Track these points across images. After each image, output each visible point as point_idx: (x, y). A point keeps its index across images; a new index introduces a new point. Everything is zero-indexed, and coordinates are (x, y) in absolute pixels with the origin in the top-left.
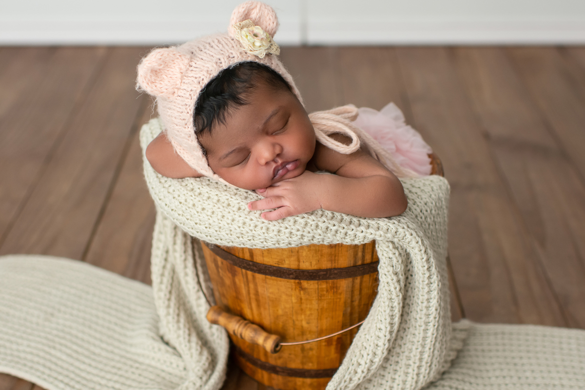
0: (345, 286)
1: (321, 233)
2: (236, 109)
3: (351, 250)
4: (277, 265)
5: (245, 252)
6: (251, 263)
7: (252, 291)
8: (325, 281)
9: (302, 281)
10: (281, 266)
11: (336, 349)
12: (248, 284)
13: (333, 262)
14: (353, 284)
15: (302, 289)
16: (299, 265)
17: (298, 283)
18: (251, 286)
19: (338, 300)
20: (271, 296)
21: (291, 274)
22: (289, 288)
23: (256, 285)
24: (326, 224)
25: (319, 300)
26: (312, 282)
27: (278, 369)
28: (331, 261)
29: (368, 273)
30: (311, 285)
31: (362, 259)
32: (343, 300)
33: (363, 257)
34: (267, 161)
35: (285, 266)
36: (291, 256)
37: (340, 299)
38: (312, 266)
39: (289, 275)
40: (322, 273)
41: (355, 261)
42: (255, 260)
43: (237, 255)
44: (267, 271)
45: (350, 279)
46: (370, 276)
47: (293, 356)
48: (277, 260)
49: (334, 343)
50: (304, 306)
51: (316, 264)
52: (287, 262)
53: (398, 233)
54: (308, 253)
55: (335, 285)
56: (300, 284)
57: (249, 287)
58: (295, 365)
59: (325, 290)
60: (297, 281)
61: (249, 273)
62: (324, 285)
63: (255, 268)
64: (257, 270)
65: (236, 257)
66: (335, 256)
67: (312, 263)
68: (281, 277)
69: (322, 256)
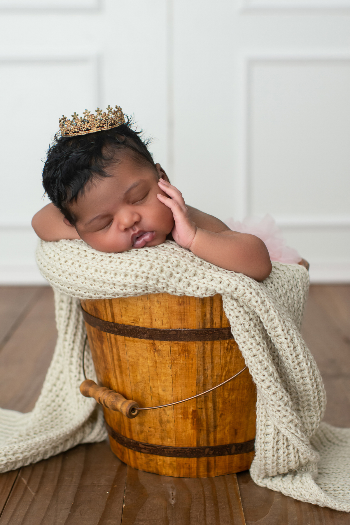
0: (196, 350)
1: (165, 277)
2: (101, 180)
3: (199, 310)
4: (133, 324)
5: (108, 313)
6: (112, 324)
7: (116, 357)
8: (176, 342)
9: (155, 341)
10: (136, 325)
11: (193, 423)
12: (112, 350)
13: (183, 321)
14: (204, 349)
15: (156, 350)
16: (151, 324)
17: (152, 343)
18: (115, 350)
19: (191, 366)
20: (131, 359)
21: (145, 333)
22: (145, 349)
23: (118, 349)
24: (170, 270)
25: (172, 364)
26: (165, 343)
27: (140, 445)
28: (181, 320)
29: (218, 339)
30: (163, 346)
31: (211, 322)
32: (195, 367)
33: (212, 319)
34: (126, 228)
35: (140, 325)
36: (144, 313)
37: (192, 364)
38: (164, 324)
39: (144, 334)
40: (172, 333)
41: (204, 324)
42: (116, 321)
43: (102, 318)
44: (126, 331)
45: (201, 343)
46: (221, 343)
47: (152, 429)
48: (133, 319)
49: (190, 416)
50: (159, 370)
51: (167, 323)
52: (141, 320)
53: (238, 290)
54: (159, 309)
55: (186, 348)
56: (154, 344)
57: (113, 353)
58: (155, 441)
59: (177, 352)
60: (151, 341)
61: (112, 335)
62: (176, 347)
63: (116, 330)
64: (118, 331)
65: (102, 320)
66: (184, 315)
67: (163, 321)
68: (137, 337)
69: (171, 313)
